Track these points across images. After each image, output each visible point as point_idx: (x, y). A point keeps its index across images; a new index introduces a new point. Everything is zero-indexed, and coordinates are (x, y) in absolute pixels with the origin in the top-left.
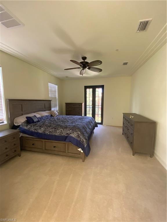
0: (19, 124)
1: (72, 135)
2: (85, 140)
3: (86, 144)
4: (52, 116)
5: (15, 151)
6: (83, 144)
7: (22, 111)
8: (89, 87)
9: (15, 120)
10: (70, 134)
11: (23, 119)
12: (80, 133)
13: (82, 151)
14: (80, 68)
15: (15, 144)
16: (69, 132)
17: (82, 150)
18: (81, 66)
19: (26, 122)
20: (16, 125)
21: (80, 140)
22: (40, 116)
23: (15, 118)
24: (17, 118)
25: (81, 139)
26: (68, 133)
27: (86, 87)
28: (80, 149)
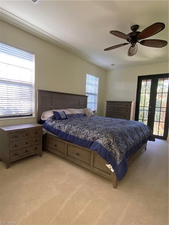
0: (45, 119)
1: (100, 141)
2: (118, 153)
3: (121, 161)
4: (85, 115)
5: (36, 149)
6: (115, 159)
7: (52, 105)
8: (146, 78)
9: (42, 113)
10: (98, 138)
11: (51, 114)
12: (112, 140)
13: (112, 170)
14: (127, 44)
15: (36, 141)
16: (96, 136)
17: (113, 168)
18: (128, 40)
19: (53, 117)
20: (43, 120)
21: (111, 152)
22: (70, 113)
23: (44, 111)
24: (45, 112)
25: (112, 149)
26: (94, 138)
27: (141, 79)
28: (110, 165)
